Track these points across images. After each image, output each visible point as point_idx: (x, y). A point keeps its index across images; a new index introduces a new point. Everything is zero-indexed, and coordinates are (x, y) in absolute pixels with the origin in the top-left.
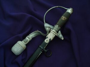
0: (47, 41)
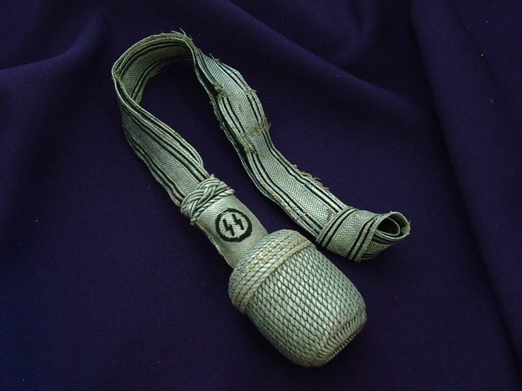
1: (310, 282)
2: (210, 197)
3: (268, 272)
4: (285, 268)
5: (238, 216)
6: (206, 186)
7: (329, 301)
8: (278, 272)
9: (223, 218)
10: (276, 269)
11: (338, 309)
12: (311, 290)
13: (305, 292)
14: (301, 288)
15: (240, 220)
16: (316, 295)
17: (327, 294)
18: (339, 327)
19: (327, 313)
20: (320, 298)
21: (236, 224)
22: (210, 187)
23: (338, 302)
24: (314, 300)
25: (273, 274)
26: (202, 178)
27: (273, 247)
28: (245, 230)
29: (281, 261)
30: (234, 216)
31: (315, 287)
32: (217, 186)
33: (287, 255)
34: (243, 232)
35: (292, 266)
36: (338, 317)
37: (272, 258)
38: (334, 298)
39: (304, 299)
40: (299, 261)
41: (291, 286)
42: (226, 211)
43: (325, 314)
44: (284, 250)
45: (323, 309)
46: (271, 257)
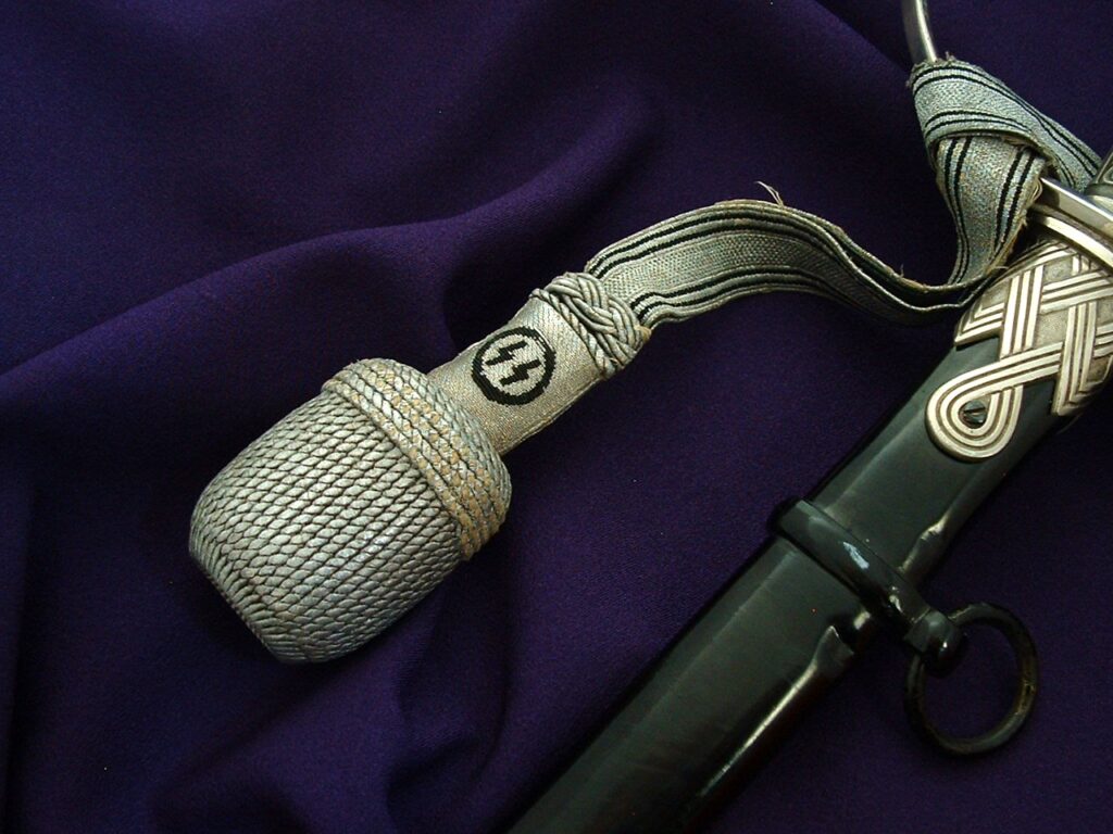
0: (973, 415)
1: (344, 500)
2: (589, 321)
3: (371, 409)
4: (380, 447)
5: (536, 374)
6: (615, 311)
7: (297, 539)
8: (372, 432)
9: (529, 341)
10: (377, 427)
11: (279, 558)
12: (323, 500)
13: (319, 487)
14: (328, 478)
15: (527, 377)
16: (312, 509)
17: (314, 535)
18: (240, 564)
19: (267, 533)
20: (303, 518)
21: (514, 368)
22: (612, 320)
23: (294, 561)
24: (298, 504)
25: (368, 420)
26: (639, 308)
27: (432, 421)
28: (501, 388)
29: (396, 436)
30: (536, 363)
31: (330, 510)
32: (616, 337)
33: (414, 451)
34: (496, 383)
35: (386, 462)
36: (259, 561)
37: (403, 418)
38: (305, 552)
39: (303, 482)
40: (401, 480)
41: (336, 456)
42: (546, 346)
43: (266, 526)
44: (426, 445)
45: (277, 524)
46: (406, 415)
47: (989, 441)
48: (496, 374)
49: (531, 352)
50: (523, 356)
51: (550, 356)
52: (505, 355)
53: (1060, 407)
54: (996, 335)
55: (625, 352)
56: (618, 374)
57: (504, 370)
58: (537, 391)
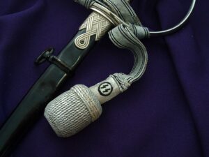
15: (108, 91)
30: (109, 89)
34: (102, 92)
42: (112, 86)
47: (85, 46)
48: (102, 90)
49: (109, 87)
50: (107, 88)
51: (112, 88)
52: (104, 87)
53: (96, 39)
54: (86, 29)
55: (125, 88)
56: (124, 92)
57: (104, 90)
58: (109, 94)
